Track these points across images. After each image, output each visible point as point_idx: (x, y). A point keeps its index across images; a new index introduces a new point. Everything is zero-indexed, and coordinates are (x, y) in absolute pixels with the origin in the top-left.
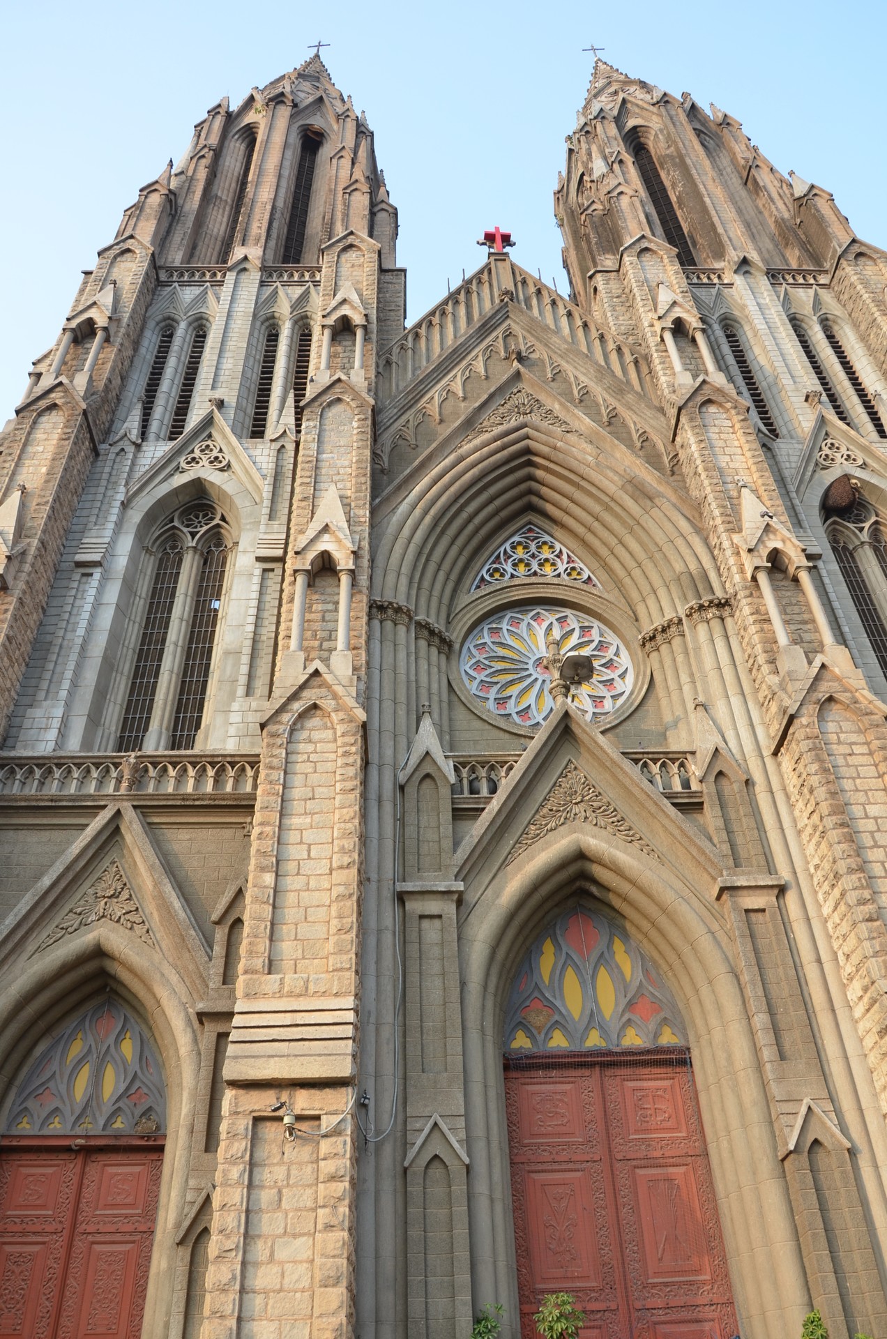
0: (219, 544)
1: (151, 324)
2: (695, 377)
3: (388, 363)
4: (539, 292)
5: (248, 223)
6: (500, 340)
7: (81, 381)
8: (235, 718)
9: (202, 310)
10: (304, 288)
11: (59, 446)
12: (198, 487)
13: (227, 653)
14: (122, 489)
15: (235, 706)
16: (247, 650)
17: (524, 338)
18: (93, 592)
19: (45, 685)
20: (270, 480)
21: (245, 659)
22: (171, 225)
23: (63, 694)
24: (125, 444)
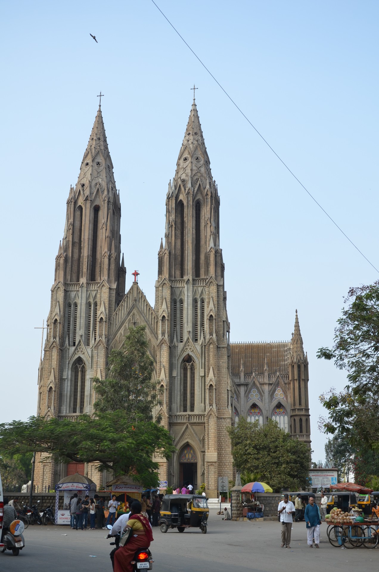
0: (84, 368)
1: (66, 305)
2: (162, 336)
3: (111, 323)
4: (142, 296)
5: (83, 267)
6: (132, 317)
7: (58, 339)
8: (88, 409)
9: (76, 301)
10: (96, 292)
11: (57, 358)
12: (79, 358)
13: (87, 396)
14: (67, 361)
15: (88, 407)
16: (89, 396)
17: (137, 315)
18: (66, 384)
19: (62, 402)
20: (91, 358)
21: (89, 398)
22: (66, 265)
23: (65, 404)
24: (66, 349)
